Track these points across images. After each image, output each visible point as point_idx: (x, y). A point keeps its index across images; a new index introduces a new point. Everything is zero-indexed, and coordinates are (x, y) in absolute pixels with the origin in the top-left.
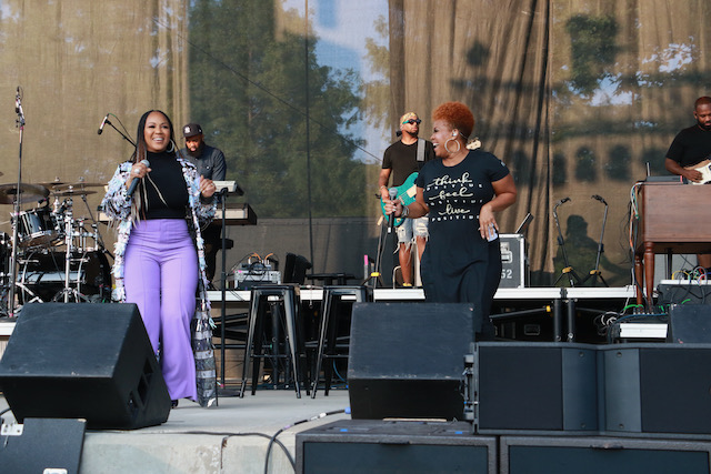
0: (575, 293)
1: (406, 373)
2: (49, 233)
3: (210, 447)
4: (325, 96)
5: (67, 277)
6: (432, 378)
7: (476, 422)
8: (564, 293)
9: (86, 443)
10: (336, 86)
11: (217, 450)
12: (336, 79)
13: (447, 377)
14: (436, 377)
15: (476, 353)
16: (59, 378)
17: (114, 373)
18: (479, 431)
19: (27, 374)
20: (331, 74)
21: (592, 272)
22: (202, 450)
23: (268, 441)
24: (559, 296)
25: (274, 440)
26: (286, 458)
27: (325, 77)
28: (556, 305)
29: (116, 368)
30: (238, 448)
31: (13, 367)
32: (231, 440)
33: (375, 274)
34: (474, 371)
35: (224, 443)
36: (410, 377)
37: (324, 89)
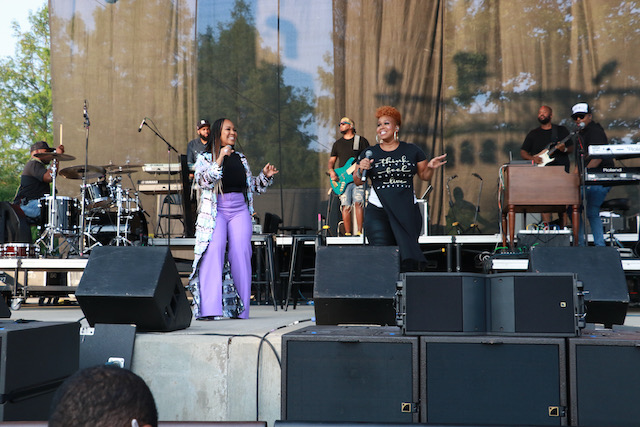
0: (461, 239)
2: (106, 199)
3: (220, 344)
4: (290, 105)
5: (118, 229)
6: (371, 297)
7: (404, 326)
8: (454, 239)
9: (137, 341)
10: (297, 99)
11: (225, 346)
12: (297, 94)
13: (382, 297)
14: (373, 297)
15: (404, 280)
16: (118, 297)
17: (155, 294)
18: (407, 333)
19: (96, 294)
20: (294, 90)
21: (472, 225)
22: (214, 346)
23: (259, 340)
24: (451, 242)
25: (264, 339)
27: (290, 94)
28: (449, 247)
29: (156, 291)
30: (239, 345)
31: (87, 289)
32: (234, 340)
33: (326, 227)
34: (403, 292)
35: (230, 341)
37: (289, 101)
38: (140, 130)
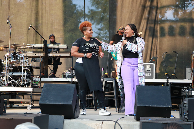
1: (153, 105)
3: (99, 124)
5: (22, 74)
6: (160, 106)
7: (188, 118)
8: (168, 81)
9: (64, 122)
10: (79, 11)
11: (101, 124)
12: (79, 9)
13: (164, 106)
14: (161, 106)
15: (187, 101)
16: (57, 104)
17: (72, 103)
18: (189, 121)
19: (48, 103)
20: (77, 7)
21: (173, 74)
22: (96, 125)
23: (115, 123)
24: (166, 82)
25: (116, 122)
26: (120, 127)
27: (75, 8)
28: (165, 84)
29: (72, 102)
30: (106, 124)
31: (44, 101)
32: (104, 122)
33: (106, 74)
35: (102, 123)
36: (154, 106)
37: (75, 12)
38: (29, 29)
